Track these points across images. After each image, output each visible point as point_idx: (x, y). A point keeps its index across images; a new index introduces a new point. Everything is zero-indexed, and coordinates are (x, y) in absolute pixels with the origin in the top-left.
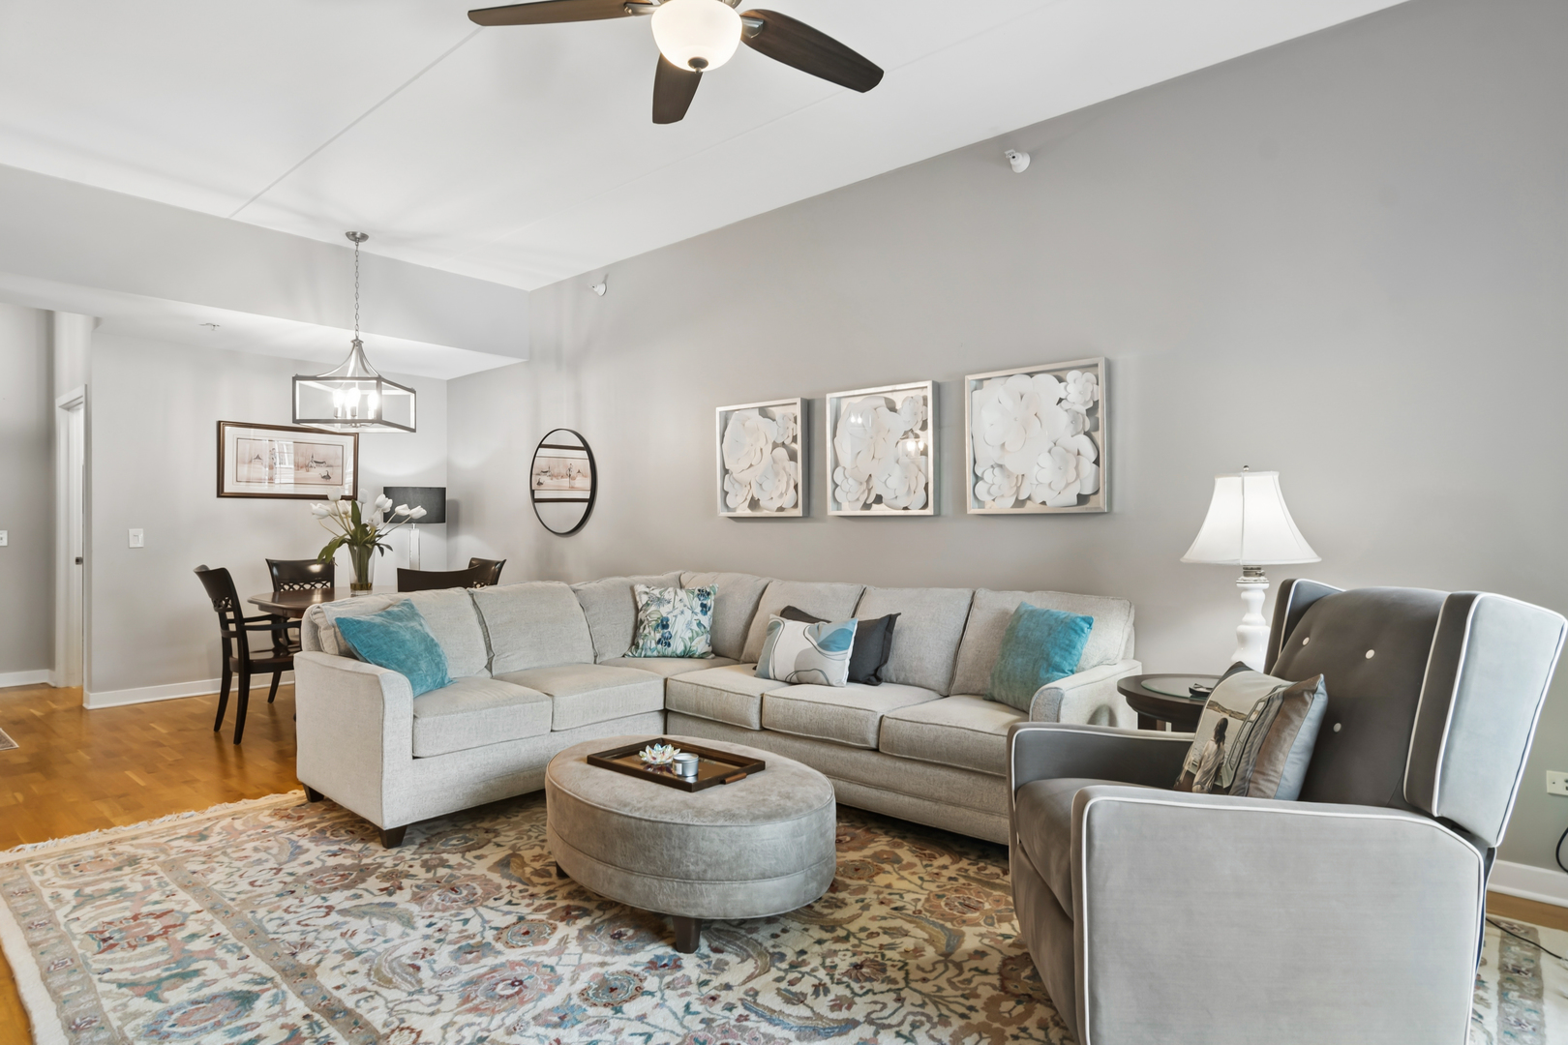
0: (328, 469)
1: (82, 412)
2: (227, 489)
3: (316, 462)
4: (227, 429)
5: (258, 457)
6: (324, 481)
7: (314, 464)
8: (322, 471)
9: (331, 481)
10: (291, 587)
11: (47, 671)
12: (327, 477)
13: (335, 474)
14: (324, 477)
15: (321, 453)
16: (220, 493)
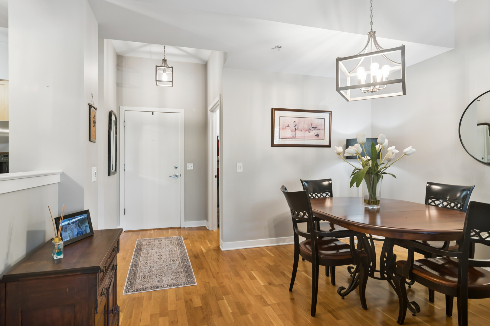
0: (318, 131)
1: (218, 112)
2: (276, 142)
3: (313, 128)
4: (276, 112)
5: (288, 126)
6: (316, 138)
7: (312, 129)
8: (315, 132)
9: (319, 137)
10: (316, 195)
11: (205, 221)
12: (317, 135)
13: (321, 133)
14: (316, 135)
15: (315, 122)
16: (273, 145)
